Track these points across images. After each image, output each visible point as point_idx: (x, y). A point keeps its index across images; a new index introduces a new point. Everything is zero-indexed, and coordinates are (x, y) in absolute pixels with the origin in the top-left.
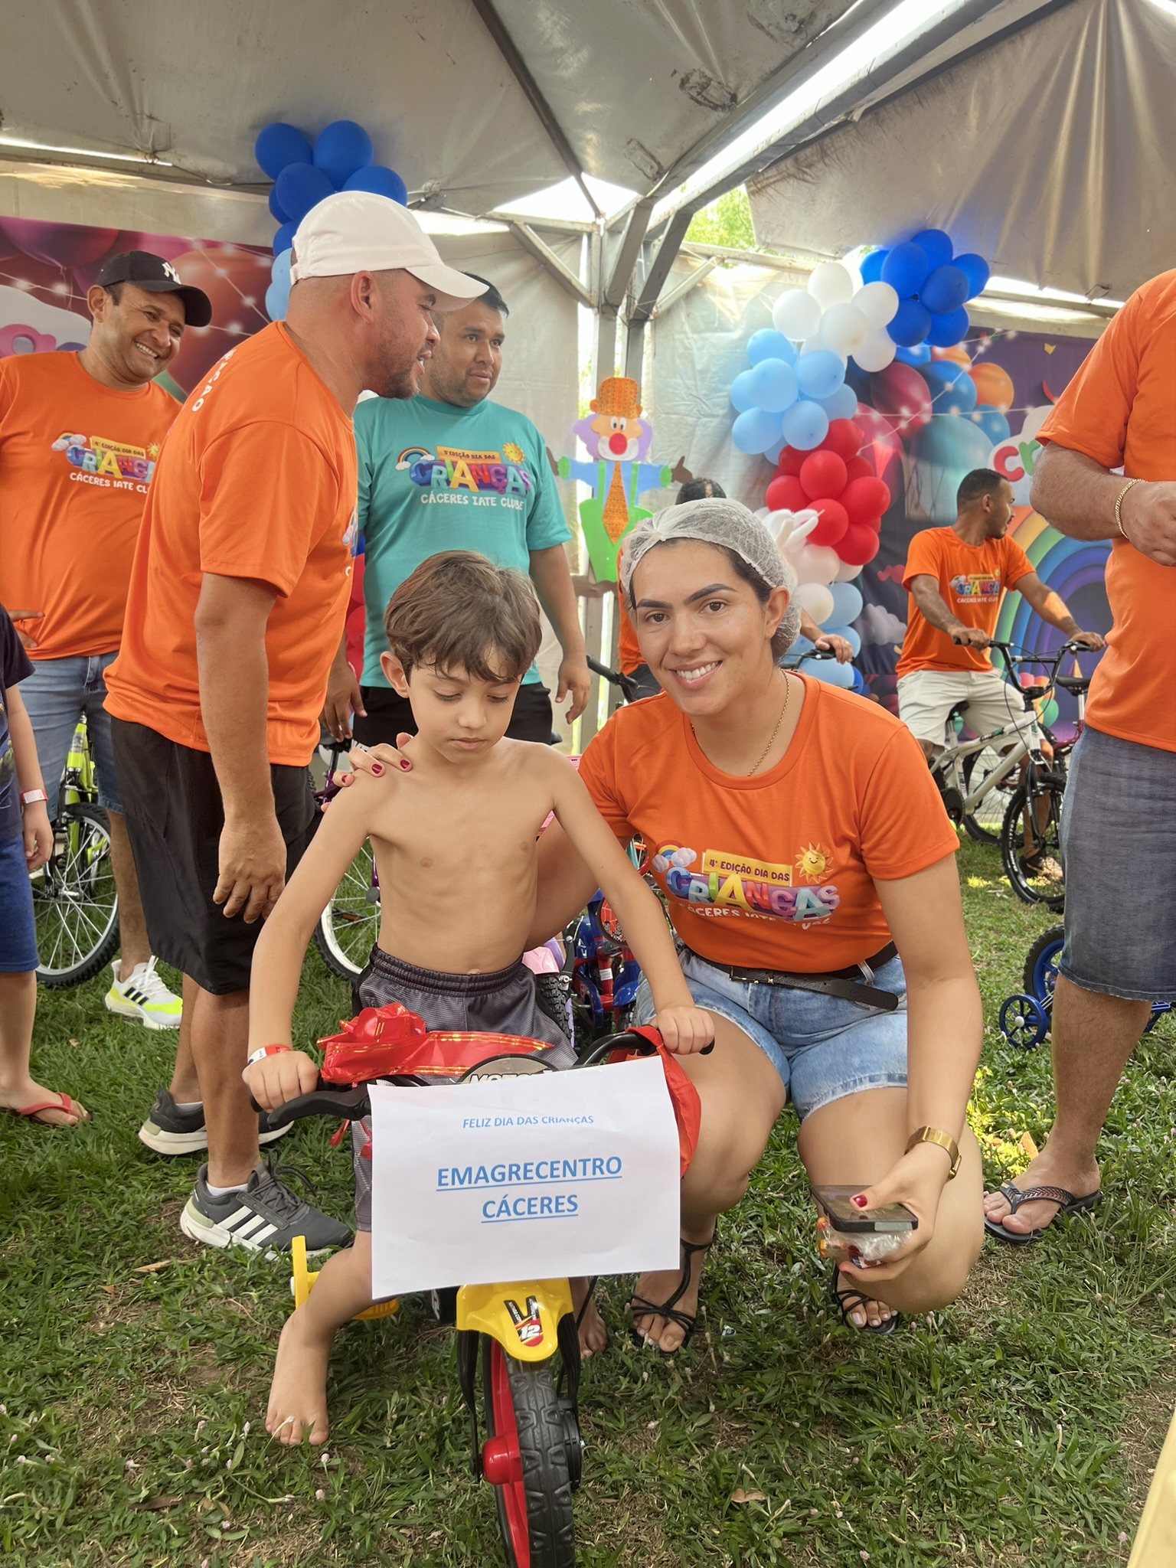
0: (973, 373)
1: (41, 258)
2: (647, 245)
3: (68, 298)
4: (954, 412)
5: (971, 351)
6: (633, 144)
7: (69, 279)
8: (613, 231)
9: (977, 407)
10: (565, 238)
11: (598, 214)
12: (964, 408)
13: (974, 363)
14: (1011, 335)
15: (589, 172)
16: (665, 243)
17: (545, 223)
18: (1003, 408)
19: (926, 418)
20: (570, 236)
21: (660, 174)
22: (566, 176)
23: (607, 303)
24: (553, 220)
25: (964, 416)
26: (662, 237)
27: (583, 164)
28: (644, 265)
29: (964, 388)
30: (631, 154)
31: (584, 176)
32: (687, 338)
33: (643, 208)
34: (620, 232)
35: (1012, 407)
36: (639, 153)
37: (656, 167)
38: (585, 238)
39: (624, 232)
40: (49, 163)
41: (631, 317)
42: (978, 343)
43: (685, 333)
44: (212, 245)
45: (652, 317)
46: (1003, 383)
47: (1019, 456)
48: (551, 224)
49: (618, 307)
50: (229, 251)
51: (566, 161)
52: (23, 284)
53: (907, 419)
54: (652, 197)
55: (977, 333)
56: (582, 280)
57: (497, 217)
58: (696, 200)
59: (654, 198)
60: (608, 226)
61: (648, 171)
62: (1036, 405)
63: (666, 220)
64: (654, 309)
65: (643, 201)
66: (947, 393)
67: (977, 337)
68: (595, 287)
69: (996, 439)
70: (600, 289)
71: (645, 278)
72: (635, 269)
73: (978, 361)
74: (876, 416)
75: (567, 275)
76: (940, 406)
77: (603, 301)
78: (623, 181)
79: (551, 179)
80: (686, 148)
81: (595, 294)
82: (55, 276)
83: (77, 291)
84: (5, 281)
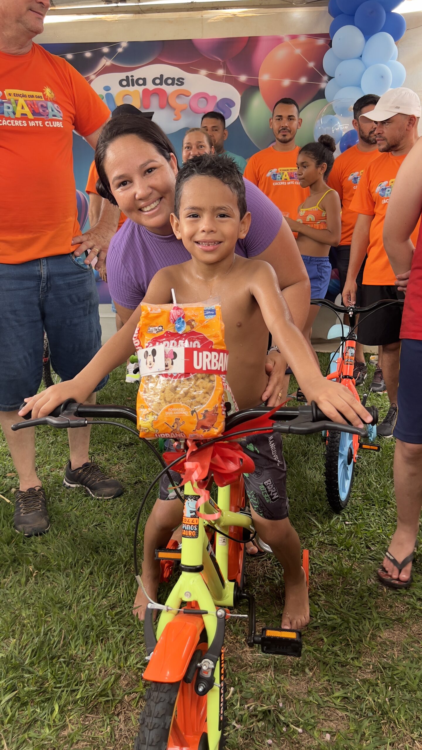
1: (212, 57)
3: (223, 76)
7: (225, 67)
40: (217, 9)
44: (294, 37)
50: (302, 39)
52: (204, 72)
82: (218, 66)
83: (228, 72)
84: (195, 72)
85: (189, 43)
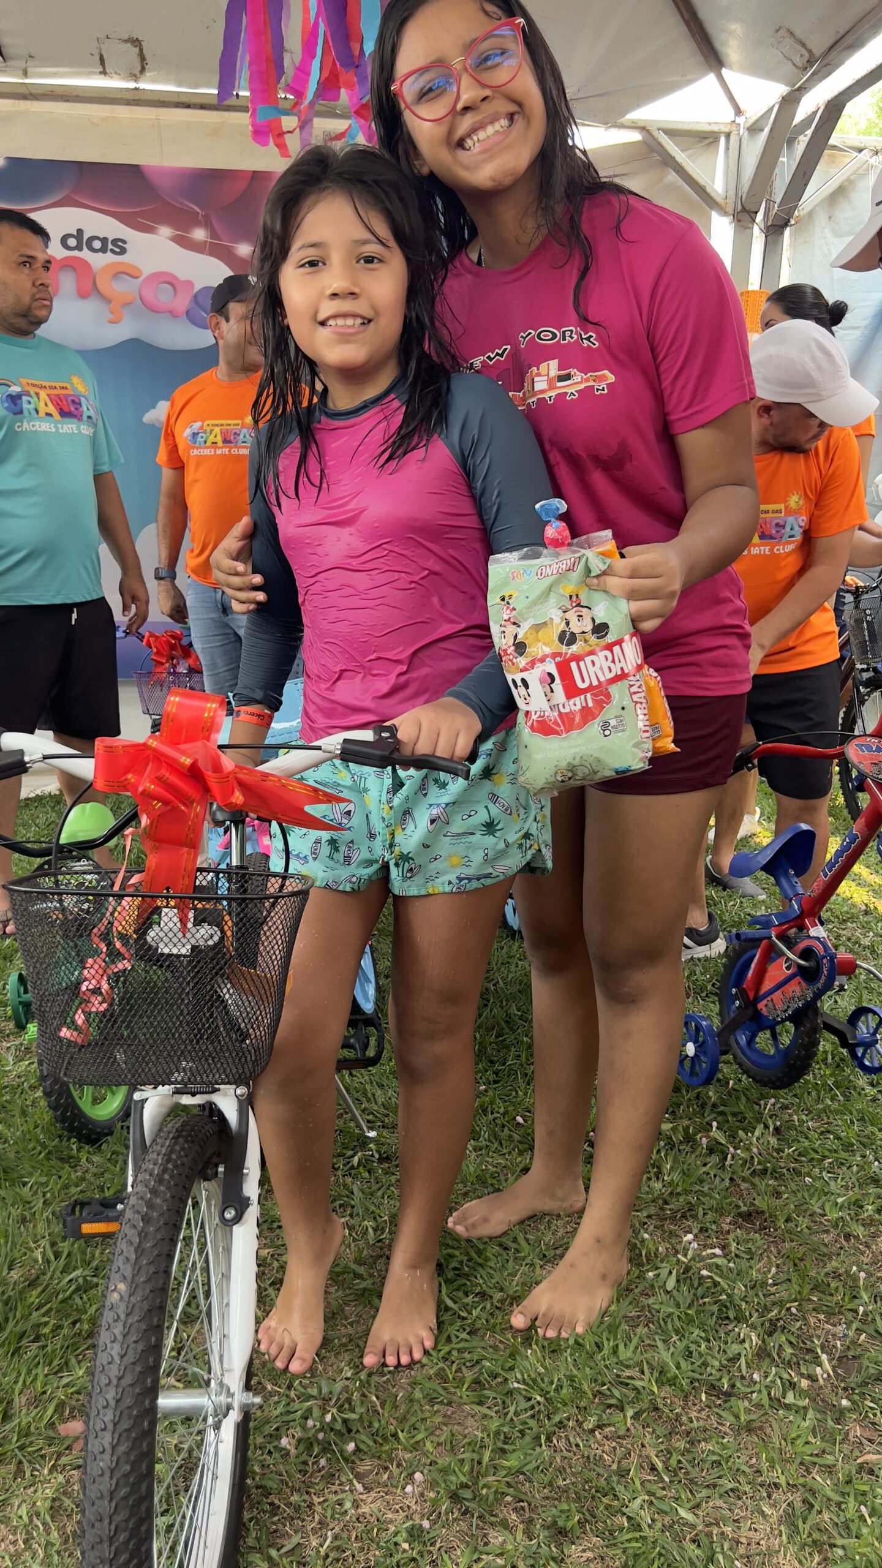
1: (182, 204)
2: (791, 142)
3: (205, 242)
6: (782, 32)
7: (207, 224)
8: (754, 129)
10: (700, 142)
11: (738, 111)
15: (730, 68)
16: (812, 138)
17: (680, 127)
20: (706, 139)
21: (810, 63)
22: (705, 74)
23: (744, 210)
24: (689, 123)
26: (809, 132)
27: (724, 59)
28: (787, 164)
30: (779, 42)
31: (724, 71)
33: (790, 101)
34: (762, 130)
36: (789, 41)
37: (807, 55)
38: (723, 140)
39: (767, 130)
40: (188, 106)
41: (770, 223)
45: (792, 222)
48: (686, 127)
51: (706, 57)
52: (165, 231)
54: (800, 89)
57: (629, 124)
58: (850, 87)
59: (802, 90)
60: (748, 125)
61: (798, 60)
63: (815, 113)
65: (789, 94)
68: (732, 193)
70: (736, 195)
71: (787, 180)
72: (777, 171)
77: (739, 208)
78: (767, 73)
79: (689, 77)
80: (842, 32)
82: (193, 221)
83: (214, 234)
84: (149, 230)
85: (135, 170)
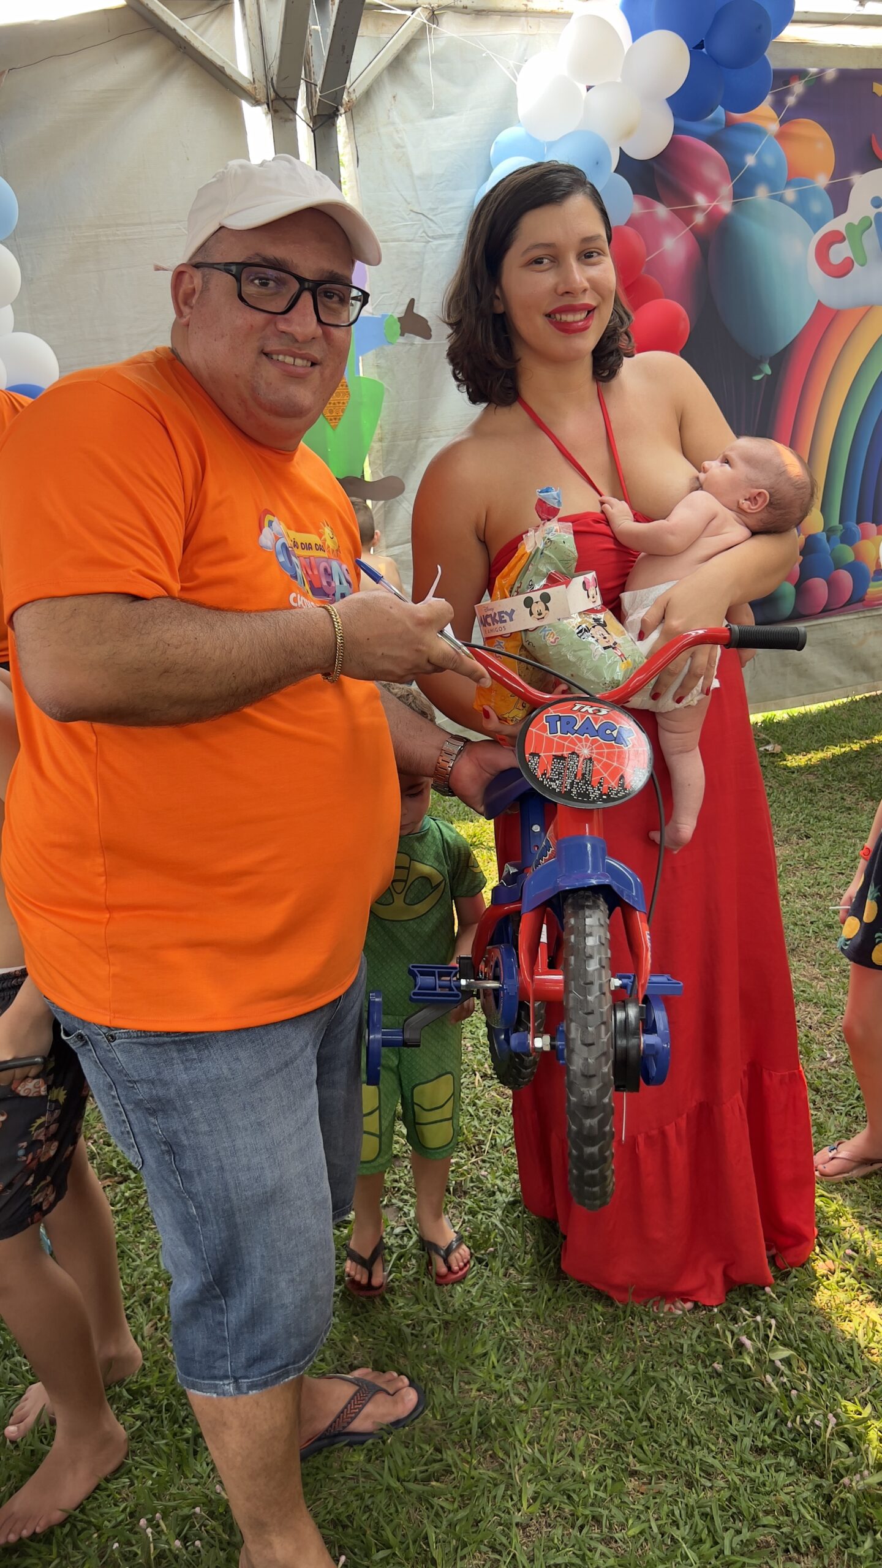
0: (781, 136)
4: (762, 193)
5: (778, 105)
9: (789, 184)
12: (773, 187)
13: (782, 122)
14: (830, 74)
18: (822, 181)
19: (726, 207)
25: (774, 197)
29: (769, 160)
32: (397, 132)
35: (832, 178)
42: (788, 92)
43: (393, 123)
46: (820, 146)
47: (847, 242)
49: (295, 100)
53: (704, 210)
55: (786, 77)
56: (242, 66)
62: (864, 170)
64: (345, 97)
66: (749, 169)
67: (787, 83)
69: (816, 223)
73: (787, 117)
74: (662, 211)
75: (219, 63)
76: (743, 187)
81: (260, 85)
